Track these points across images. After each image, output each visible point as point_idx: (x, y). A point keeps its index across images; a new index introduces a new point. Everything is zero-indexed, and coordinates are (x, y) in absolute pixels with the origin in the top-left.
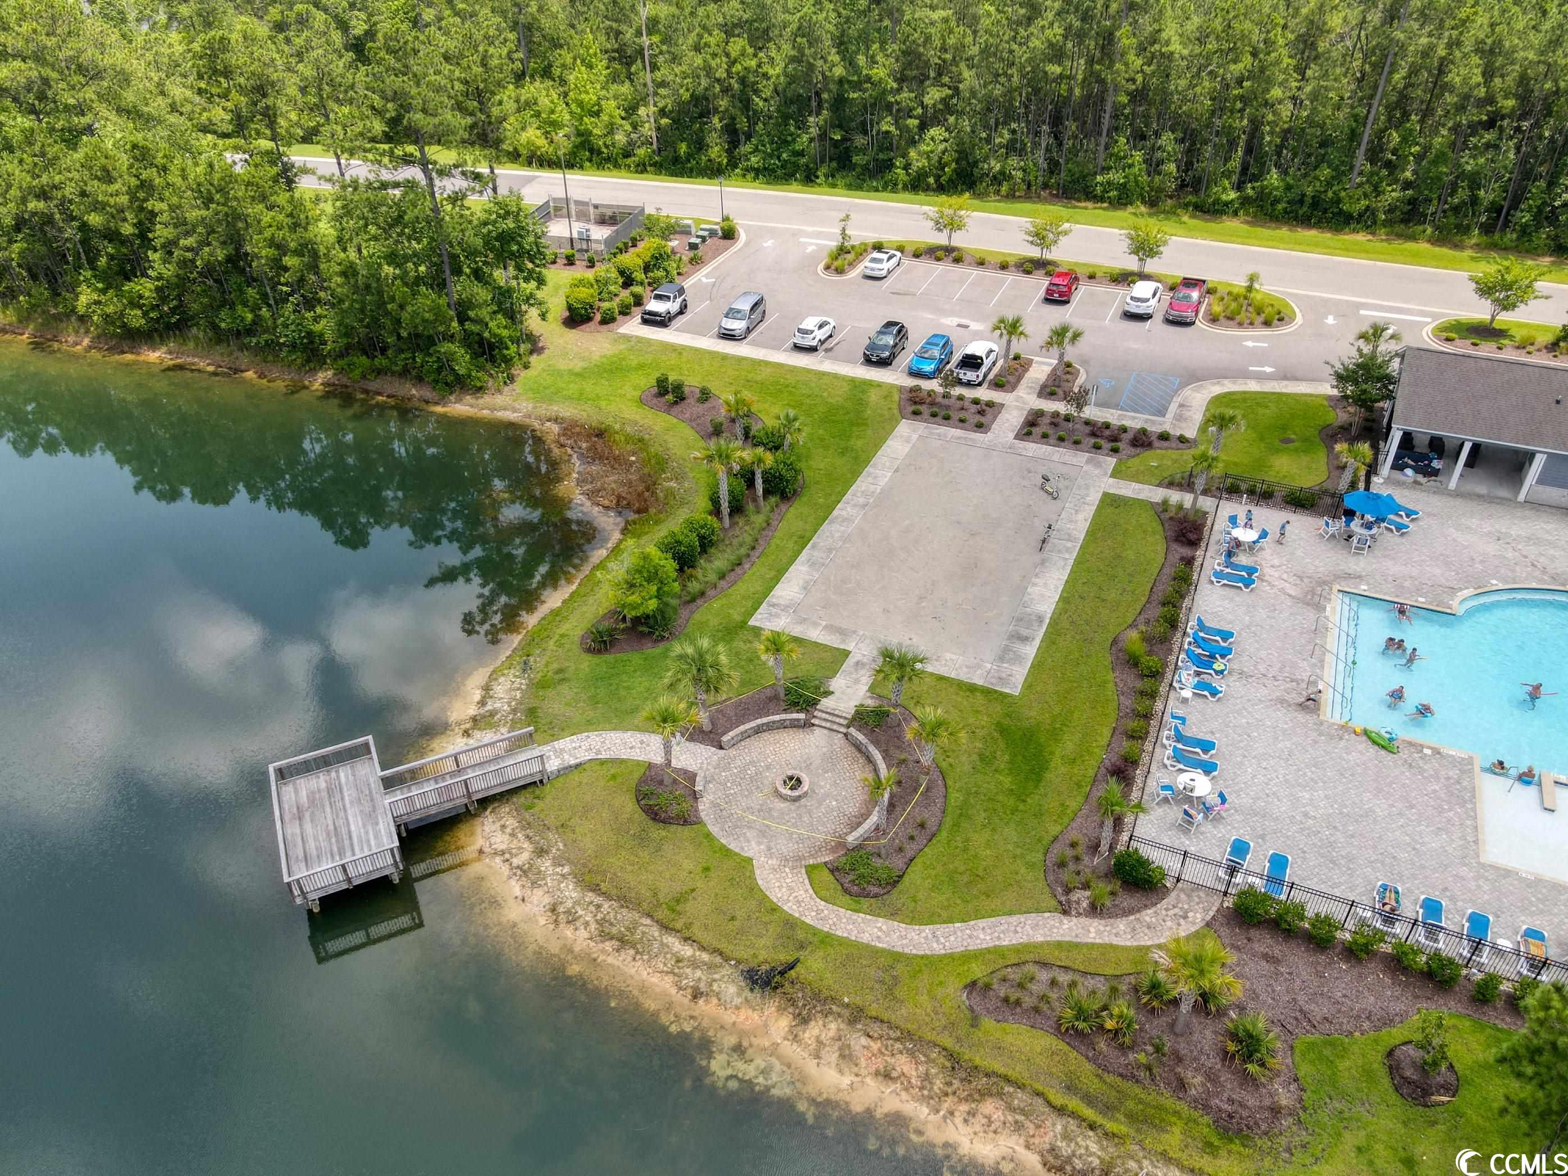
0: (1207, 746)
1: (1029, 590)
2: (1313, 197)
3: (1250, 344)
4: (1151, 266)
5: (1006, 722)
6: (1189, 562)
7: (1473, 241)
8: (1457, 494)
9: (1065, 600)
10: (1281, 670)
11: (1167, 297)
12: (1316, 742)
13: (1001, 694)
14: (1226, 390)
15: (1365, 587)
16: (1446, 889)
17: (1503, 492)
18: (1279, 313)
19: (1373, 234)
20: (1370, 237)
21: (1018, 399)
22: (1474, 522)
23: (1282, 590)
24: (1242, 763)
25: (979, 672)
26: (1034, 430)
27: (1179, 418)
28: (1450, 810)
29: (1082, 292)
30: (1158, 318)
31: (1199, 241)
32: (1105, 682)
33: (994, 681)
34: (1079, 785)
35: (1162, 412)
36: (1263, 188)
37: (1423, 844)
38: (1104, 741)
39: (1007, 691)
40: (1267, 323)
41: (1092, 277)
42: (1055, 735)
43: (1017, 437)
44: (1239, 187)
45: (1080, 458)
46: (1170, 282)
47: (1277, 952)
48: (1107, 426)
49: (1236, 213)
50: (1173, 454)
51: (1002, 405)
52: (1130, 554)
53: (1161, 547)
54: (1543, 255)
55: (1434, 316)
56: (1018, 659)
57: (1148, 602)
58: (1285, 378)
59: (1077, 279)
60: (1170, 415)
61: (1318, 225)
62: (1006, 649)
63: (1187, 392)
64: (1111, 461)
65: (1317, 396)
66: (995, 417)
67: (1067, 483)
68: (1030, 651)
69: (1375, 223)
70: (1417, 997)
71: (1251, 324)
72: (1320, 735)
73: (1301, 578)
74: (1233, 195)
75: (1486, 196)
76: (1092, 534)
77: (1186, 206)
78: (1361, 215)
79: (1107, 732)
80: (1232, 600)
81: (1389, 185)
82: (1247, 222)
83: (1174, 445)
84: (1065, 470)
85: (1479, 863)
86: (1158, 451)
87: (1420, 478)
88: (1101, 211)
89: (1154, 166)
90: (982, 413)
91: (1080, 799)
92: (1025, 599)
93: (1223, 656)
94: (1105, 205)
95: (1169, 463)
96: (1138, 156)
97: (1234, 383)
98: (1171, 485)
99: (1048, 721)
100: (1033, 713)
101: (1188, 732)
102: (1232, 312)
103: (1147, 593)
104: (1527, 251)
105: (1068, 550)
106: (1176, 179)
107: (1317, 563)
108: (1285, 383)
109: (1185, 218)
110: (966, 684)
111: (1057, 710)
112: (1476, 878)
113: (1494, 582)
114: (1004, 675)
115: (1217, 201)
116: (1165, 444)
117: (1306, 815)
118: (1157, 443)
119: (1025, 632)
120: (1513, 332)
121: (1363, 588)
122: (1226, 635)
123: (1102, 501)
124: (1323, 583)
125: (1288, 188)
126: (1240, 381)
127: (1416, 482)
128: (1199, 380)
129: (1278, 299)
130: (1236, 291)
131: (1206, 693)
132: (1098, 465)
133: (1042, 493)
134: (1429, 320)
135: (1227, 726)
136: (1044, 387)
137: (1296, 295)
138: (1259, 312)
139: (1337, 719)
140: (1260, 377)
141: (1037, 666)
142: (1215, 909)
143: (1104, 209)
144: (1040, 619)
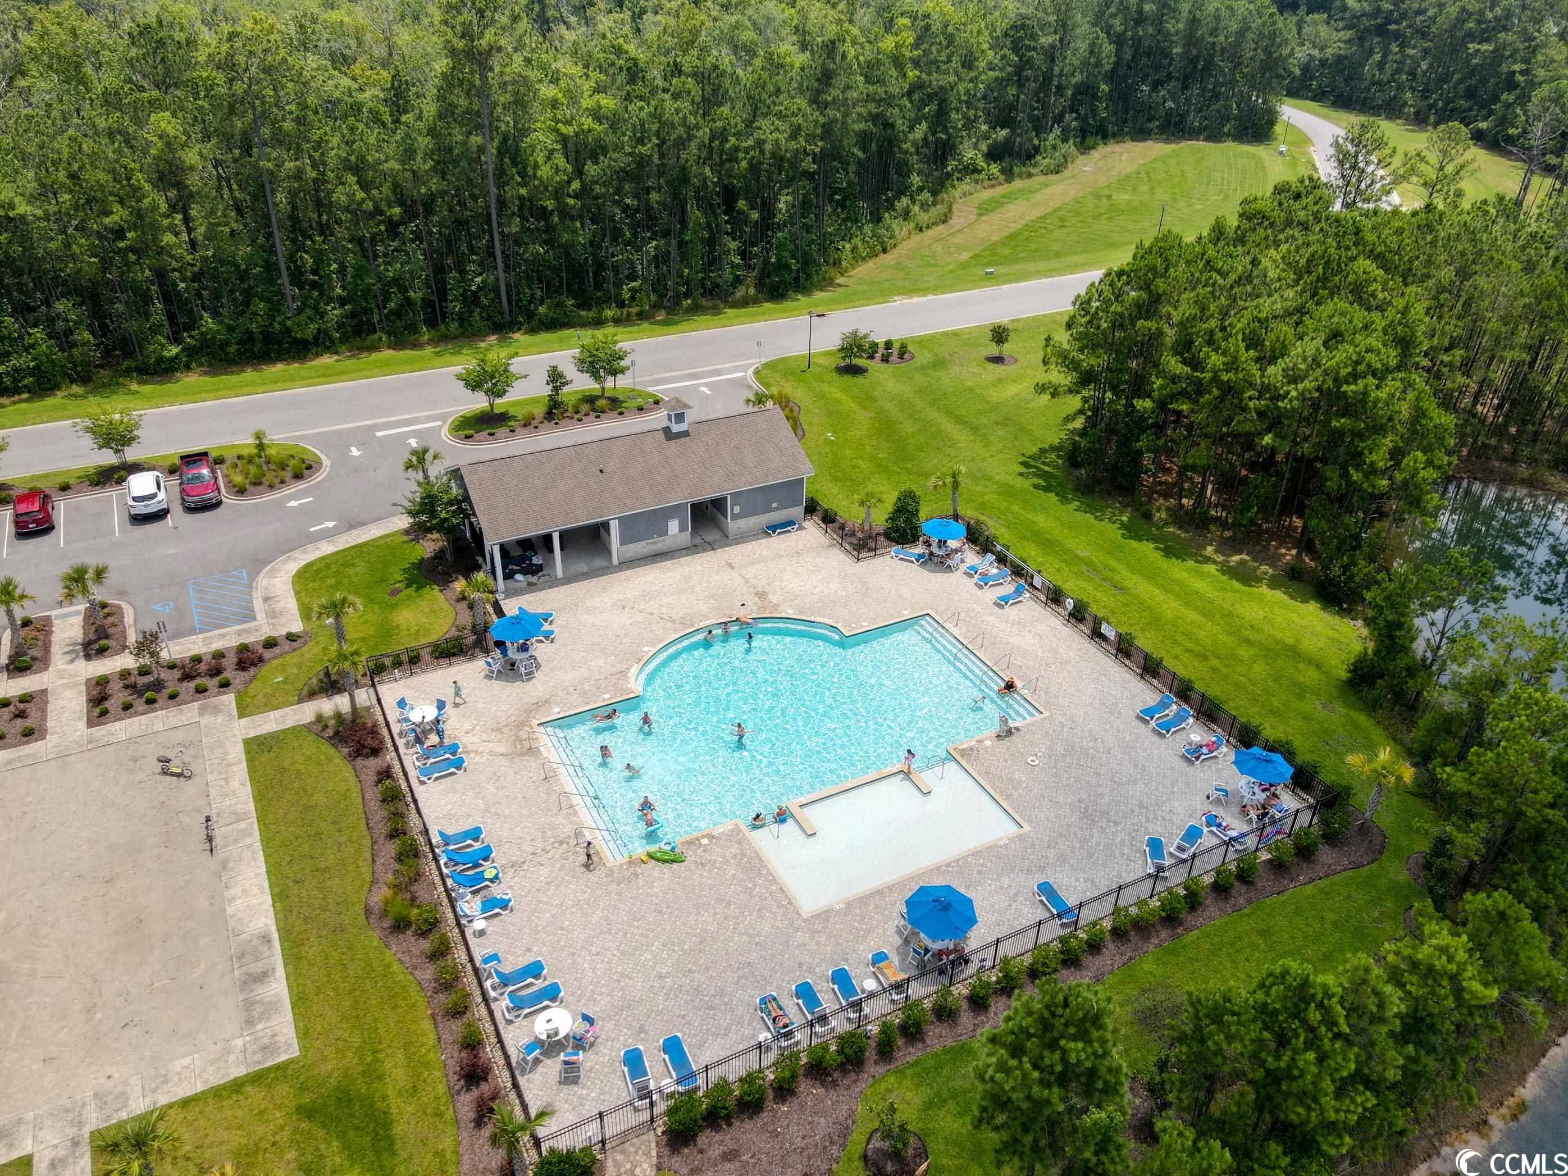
0: (535, 970)
1: (229, 911)
2: (262, 333)
3: (293, 504)
4: (132, 454)
5: (306, 1099)
6: (386, 774)
7: (426, 337)
8: (568, 580)
9: (280, 896)
10: (544, 838)
11: (174, 482)
12: (620, 894)
13: (278, 1067)
14: (303, 563)
15: (556, 710)
16: (800, 965)
17: (599, 563)
18: (303, 461)
19: (336, 353)
20: (336, 357)
21: (61, 675)
22: (596, 601)
23: (491, 753)
24: (574, 963)
25: (232, 1058)
26: (107, 704)
27: (273, 615)
28: (755, 885)
29: (61, 510)
30: (177, 508)
31: (167, 409)
32: (388, 966)
33: (258, 1057)
34: (439, 1115)
35: (249, 616)
36: (202, 334)
37: (758, 935)
38: (431, 1038)
39: (284, 1058)
40: (298, 476)
41: (65, 488)
42: (373, 1073)
43: (90, 724)
44: (176, 340)
45: (189, 712)
46: (167, 463)
47: (731, 1144)
48: (197, 660)
49: (188, 368)
50: (293, 658)
51: (44, 692)
52: (319, 798)
53: (346, 770)
54: (487, 335)
55: (443, 418)
56: (271, 1007)
57: (374, 843)
58: (352, 527)
59: (47, 497)
60: (260, 616)
61: (279, 358)
62: (248, 1005)
63: (263, 581)
64: (229, 699)
65: (393, 534)
66: (44, 711)
67: (192, 751)
68: (278, 987)
69: (333, 342)
70: (848, 1088)
71: (282, 482)
72: (619, 884)
73: (499, 730)
74: (174, 350)
75: (416, 295)
76: (259, 798)
77: (127, 372)
78: (316, 338)
79: (427, 1025)
80: (454, 791)
81: (328, 304)
82: (205, 373)
83: (287, 648)
84: (178, 736)
85: (804, 920)
86: (275, 662)
87: (533, 579)
88: (24, 405)
89: (64, 339)
90: (21, 715)
91: (451, 1130)
92: (232, 923)
93: (486, 859)
94: (25, 396)
95: (295, 671)
96: (38, 333)
97: (305, 552)
98: (312, 695)
99: (356, 1060)
100: (330, 1066)
101: (507, 969)
102: (256, 477)
103: (366, 833)
104: (474, 335)
105: (246, 833)
106: (98, 346)
107: (503, 708)
108: (355, 532)
109: (134, 387)
110: (224, 1087)
111: (357, 1041)
112: (812, 938)
113: (646, 649)
114: (266, 1041)
115: (160, 360)
116: (276, 650)
117: (660, 977)
118: (267, 654)
119: (256, 968)
120: (512, 412)
121: (556, 712)
122: (475, 834)
123: (248, 752)
124: (521, 725)
125: (230, 329)
126: (310, 547)
127: (530, 584)
128: (265, 563)
129: (292, 447)
130: (245, 452)
131: (497, 910)
132: (216, 710)
133: (168, 778)
134: (440, 423)
135: (537, 932)
136: (86, 645)
137: (307, 437)
138: (283, 467)
139: (621, 860)
140: (327, 535)
141: (300, 1002)
142: (653, 1145)
143: (26, 401)
144: (266, 939)
